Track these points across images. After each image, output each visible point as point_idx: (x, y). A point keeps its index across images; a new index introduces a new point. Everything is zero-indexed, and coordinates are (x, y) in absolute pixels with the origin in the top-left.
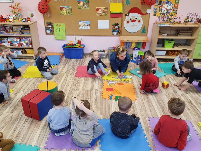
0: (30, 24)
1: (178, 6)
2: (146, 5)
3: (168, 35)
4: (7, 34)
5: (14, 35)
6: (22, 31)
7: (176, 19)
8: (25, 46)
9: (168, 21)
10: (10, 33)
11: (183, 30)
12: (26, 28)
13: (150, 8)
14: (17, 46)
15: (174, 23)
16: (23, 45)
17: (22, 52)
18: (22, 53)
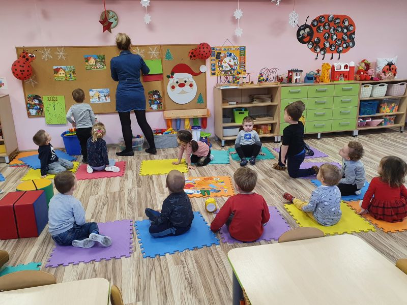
1: (244, 59)
2: (198, 60)
7: (245, 78)
13: (205, 64)
15: (243, 84)
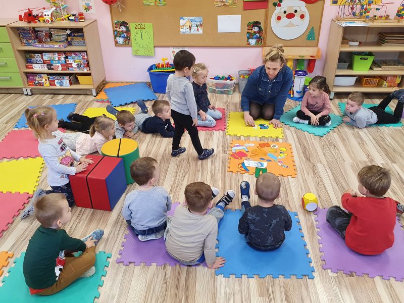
0: (85, 26)
3: (361, 44)
4: (40, 46)
5: (53, 47)
6: (69, 40)
7: (379, 9)
8: (75, 69)
9: (361, 15)
10: (46, 44)
11: (393, 33)
12: (76, 35)
14: (60, 70)
15: (375, 19)
16: (72, 67)
17: (70, 81)
18: (71, 84)
